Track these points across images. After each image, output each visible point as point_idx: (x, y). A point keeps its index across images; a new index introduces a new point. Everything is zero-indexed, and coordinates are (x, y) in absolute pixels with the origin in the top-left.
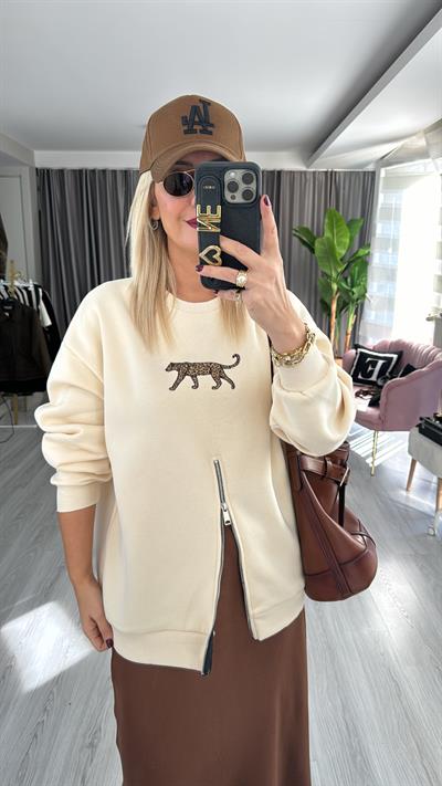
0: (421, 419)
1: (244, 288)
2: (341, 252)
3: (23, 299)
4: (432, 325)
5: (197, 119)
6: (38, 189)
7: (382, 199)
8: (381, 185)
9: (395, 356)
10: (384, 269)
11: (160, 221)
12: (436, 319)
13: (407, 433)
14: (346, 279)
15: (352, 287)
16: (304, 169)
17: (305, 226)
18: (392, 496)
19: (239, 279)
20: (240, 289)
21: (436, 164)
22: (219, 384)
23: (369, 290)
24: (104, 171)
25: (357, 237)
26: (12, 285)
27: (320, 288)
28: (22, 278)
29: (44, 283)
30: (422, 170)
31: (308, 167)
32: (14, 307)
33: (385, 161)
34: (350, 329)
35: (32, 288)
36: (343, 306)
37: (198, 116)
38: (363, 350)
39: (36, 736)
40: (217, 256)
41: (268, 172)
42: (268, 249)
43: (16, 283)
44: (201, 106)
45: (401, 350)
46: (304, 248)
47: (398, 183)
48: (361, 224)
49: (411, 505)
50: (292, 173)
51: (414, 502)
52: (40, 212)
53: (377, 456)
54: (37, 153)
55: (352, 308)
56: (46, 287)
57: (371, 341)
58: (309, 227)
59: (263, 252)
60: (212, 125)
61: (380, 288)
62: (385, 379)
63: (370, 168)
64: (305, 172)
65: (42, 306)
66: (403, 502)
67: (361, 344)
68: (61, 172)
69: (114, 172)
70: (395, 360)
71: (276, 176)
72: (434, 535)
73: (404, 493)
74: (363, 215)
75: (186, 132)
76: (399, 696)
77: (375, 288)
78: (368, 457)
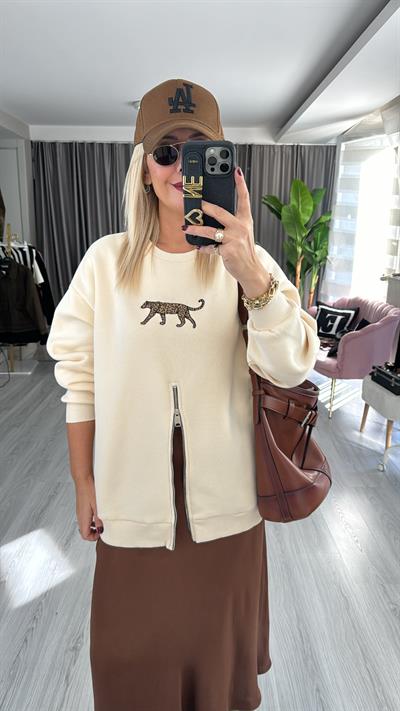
0: (374, 368)
1: (221, 243)
2: (305, 218)
3: (19, 259)
4: (386, 284)
5: (181, 100)
6: (33, 160)
7: (342, 170)
8: (341, 158)
9: (353, 313)
10: (344, 234)
11: (151, 185)
12: (388, 279)
13: (361, 381)
14: (310, 243)
15: (316, 250)
16: (272, 143)
17: (274, 194)
18: (348, 437)
19: (217, 235)
20: (217, 244)
21: (390, 140)
22: (183, 322)
23: (330, 252)
24: (92, 144)
25: (320, 205)
26: (9, 246)
27: (286, 251)
28: (19, 240)
29: (38, 244)
30: (378, 143)
31: (276, 141)
32: (10, 266)
33: (345, 136)
34: (313, 288)
35: (26, 249)
36: (307, 267)
37: (182, 98)
38: (324, 307)
39: (26, 641)
40: (199, 218)
41: (240, 146)
42: (241, 211)
43: (12, 244)
44: (184, 88)
45: (358, 307)
46: (272, 215)
47: (356, 156)
48: (324, 193)
49: (364, 444)
50: (262, 147)
51: (367, 443)
52: (34, 181)
53: (334, 402)
54: (32, 128)
55: (315, 270)
56: (40, 248)
57: (331, 299)
58: (277, 196)
59: (238, 213)
60: (194, 105)
61: (340, 251)
62: (344, 333)
63: (332, 143)
64: (273, 146)
65: (36, 265)
66: (357, 441)
67: (322, 301)
68: (54, 144)
69: (101, 145)
70: (352, 315)
71: (247, 149)
72: (383, 471)
73: (358, 434)
74: (325, 185)
75: (172, 111)
76: (348, 609)
77: (335, 251)
78: (326, 403)
